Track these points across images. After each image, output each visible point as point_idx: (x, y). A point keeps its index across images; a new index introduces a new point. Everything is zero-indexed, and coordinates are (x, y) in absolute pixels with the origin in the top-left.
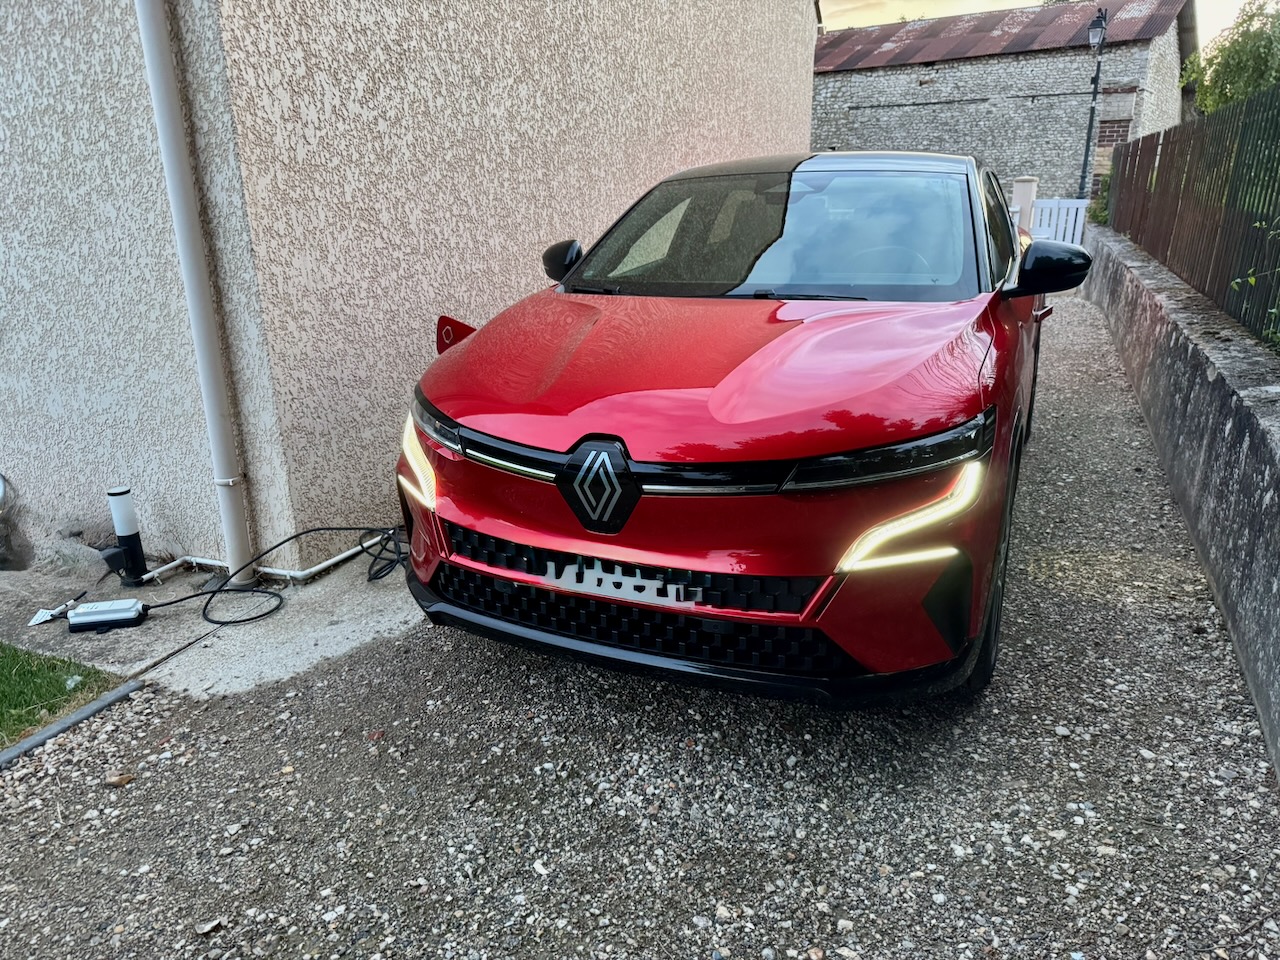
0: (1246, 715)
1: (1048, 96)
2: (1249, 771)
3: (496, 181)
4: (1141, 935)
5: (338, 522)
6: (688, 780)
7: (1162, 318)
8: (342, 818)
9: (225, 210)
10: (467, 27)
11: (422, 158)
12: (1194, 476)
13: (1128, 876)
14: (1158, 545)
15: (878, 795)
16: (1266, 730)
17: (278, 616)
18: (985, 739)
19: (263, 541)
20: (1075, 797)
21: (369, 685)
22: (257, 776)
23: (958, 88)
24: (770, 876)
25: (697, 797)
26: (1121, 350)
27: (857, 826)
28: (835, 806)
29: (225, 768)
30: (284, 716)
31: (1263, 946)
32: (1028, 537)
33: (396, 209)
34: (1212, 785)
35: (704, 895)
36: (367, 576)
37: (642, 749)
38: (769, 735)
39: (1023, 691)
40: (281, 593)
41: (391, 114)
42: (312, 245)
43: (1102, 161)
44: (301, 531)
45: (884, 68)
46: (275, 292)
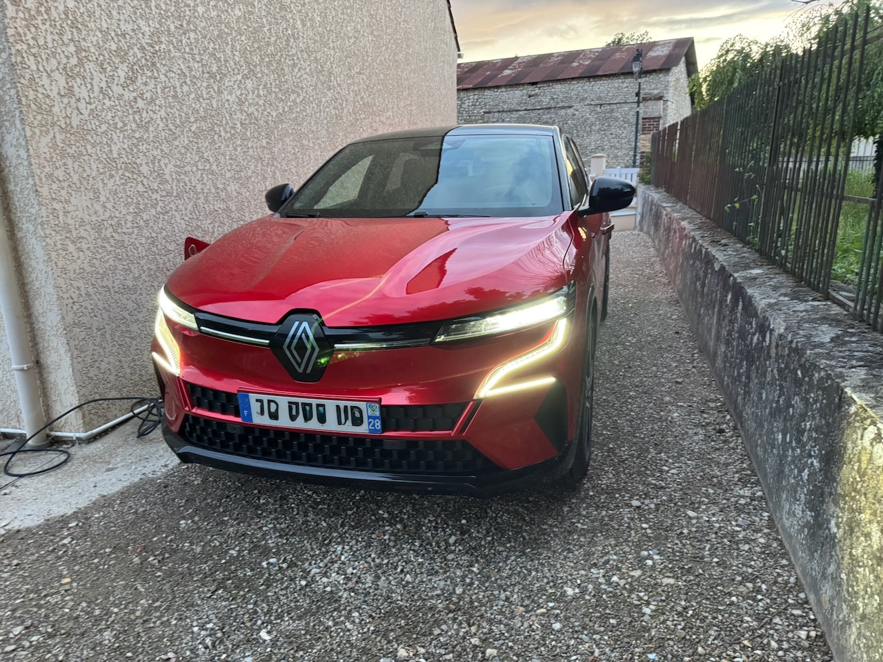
0: (753, 483)
1: (610, 104)
2: (757, 519)
3: (231, 146)
4: (694, 637)
5: (113, 394)
6: (378, 561)
7: (686, 235)
8: (109, 613)
9: (14, 162)
10: (205, 37)
11: (173, 128)
12: (711, 333)
13: (683, 597)
14: (692, 379)
15: (513, 558)
16: (766, 492)
17: (66, 468)
18: (584, 513)
19: (54, 412)
20: (646, 547)
21: (136, 513)
22: (41, 588)
23: (553, 99)
24: (437, 623)
25: (384, 573)
26: (663, 260)
27: (499, 581)
28: (483, 568)
29: (15, 584)
30: (65, 541)
31: (773, 635)
32: (608, 379)
33: (153, 164)
34: (734, 531)
35: (389, 642)
36: (137, 434)
37: (344, 542)
38: (437, 523)
39: (609, 478)
40: (69, 451)
41: (148, 95)
42: (86, 189)
43: (645, 143)
44: (83, 402)
45: (505, 86)
46: (57, 222)
